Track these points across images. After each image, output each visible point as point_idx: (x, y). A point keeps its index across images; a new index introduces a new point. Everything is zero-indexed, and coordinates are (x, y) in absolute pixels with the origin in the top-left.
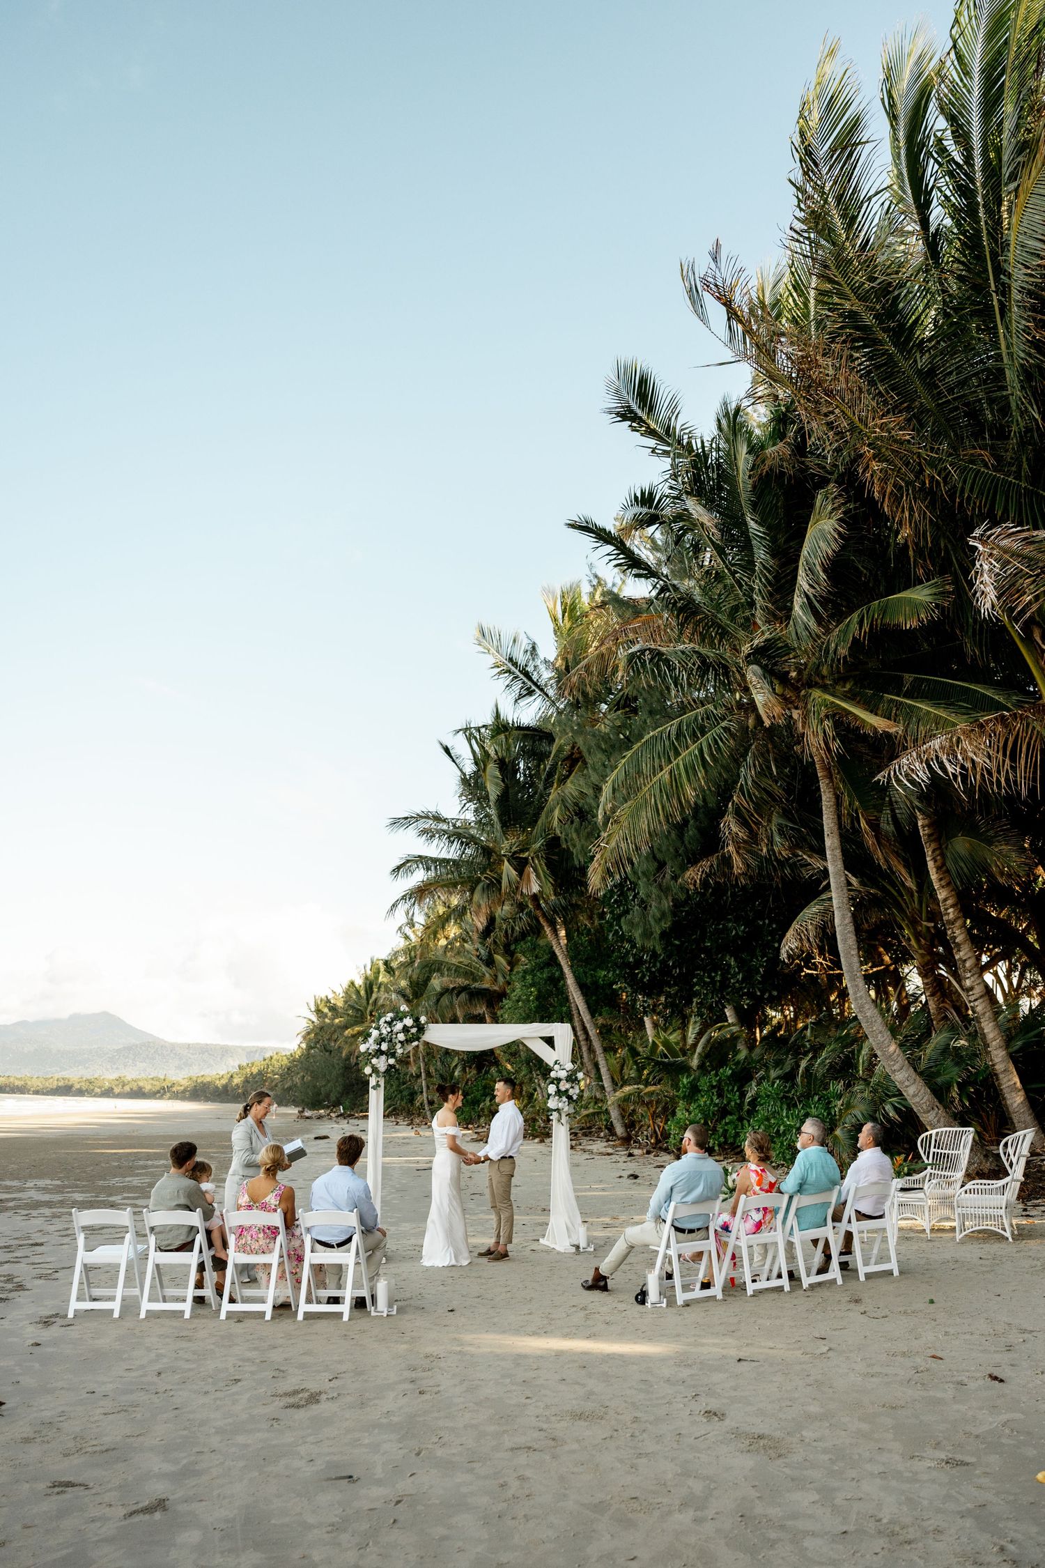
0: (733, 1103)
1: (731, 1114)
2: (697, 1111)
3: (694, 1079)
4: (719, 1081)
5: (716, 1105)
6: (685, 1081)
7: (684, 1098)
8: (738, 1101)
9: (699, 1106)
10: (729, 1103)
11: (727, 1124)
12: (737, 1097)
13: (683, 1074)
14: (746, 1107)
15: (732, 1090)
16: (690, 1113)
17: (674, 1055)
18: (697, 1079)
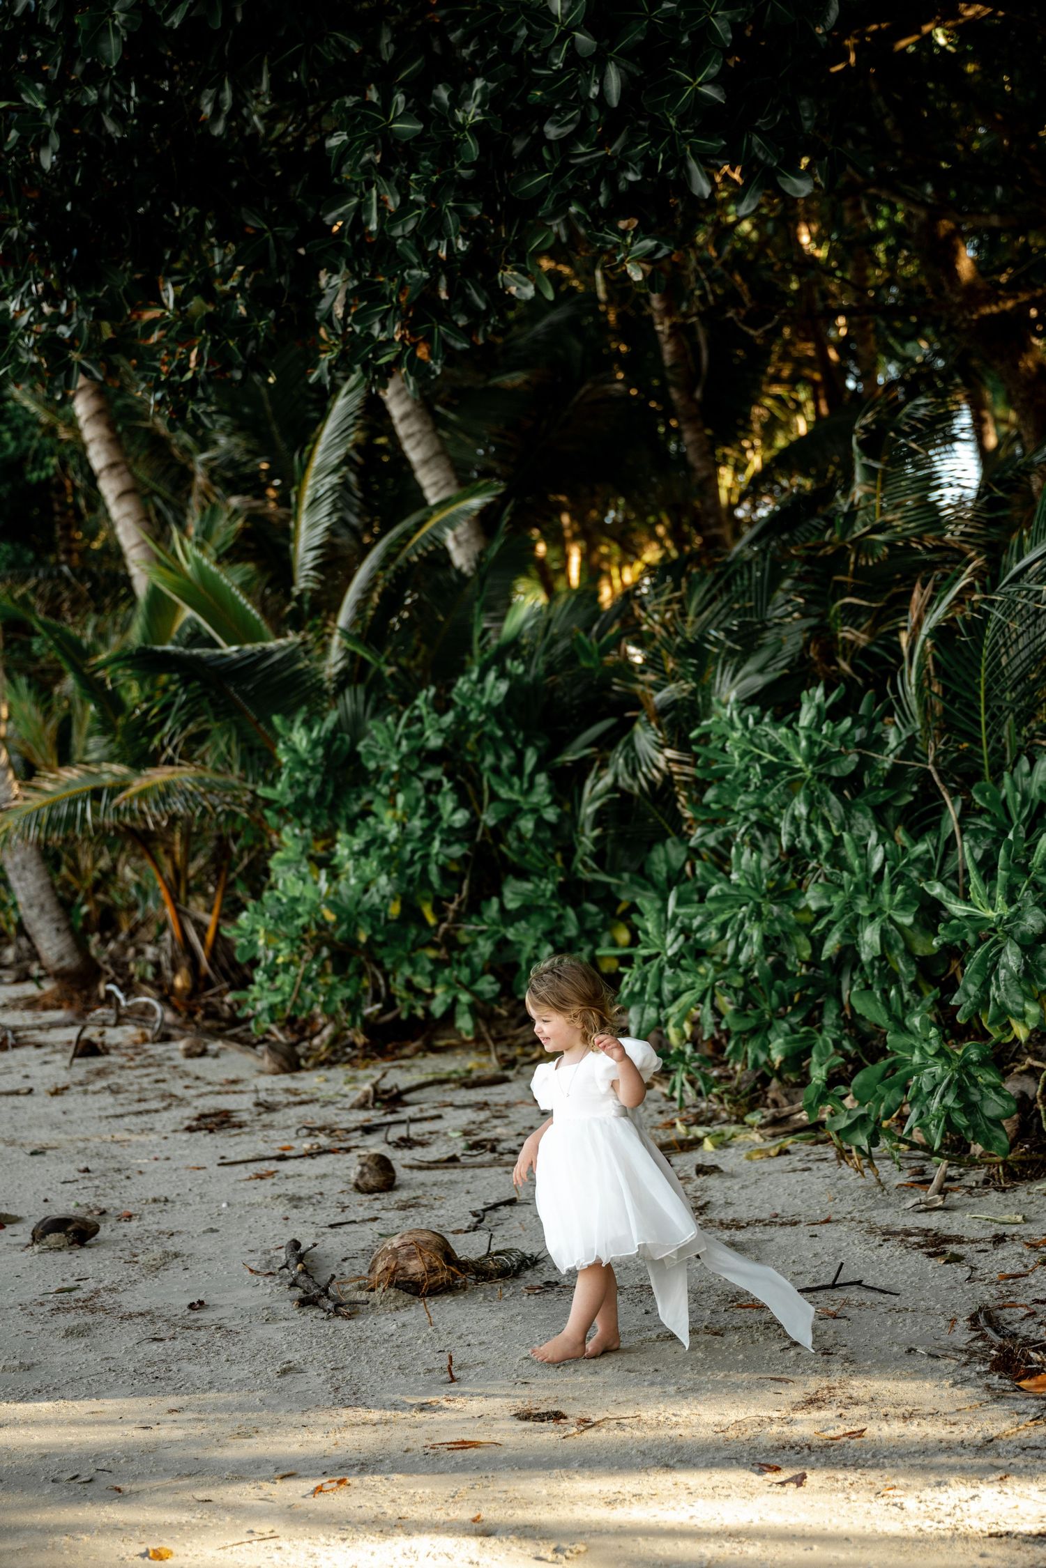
0: (527, 825)
1: (523, 875)
2: (370, 865)
3: (338, 727)
4: (455, 738)
5: (453, 837)
6: (300, 738)
7: (298, 809)
8: (550, 815)
9: (379, 840)
10: (507, 822)
11: (508, 917)
12: (541, 794)
13: (289, 714)
14: (588, 837)
15: (517, 769)
16: (334, 876)
17: (239, 630)
18: (353, 727)
